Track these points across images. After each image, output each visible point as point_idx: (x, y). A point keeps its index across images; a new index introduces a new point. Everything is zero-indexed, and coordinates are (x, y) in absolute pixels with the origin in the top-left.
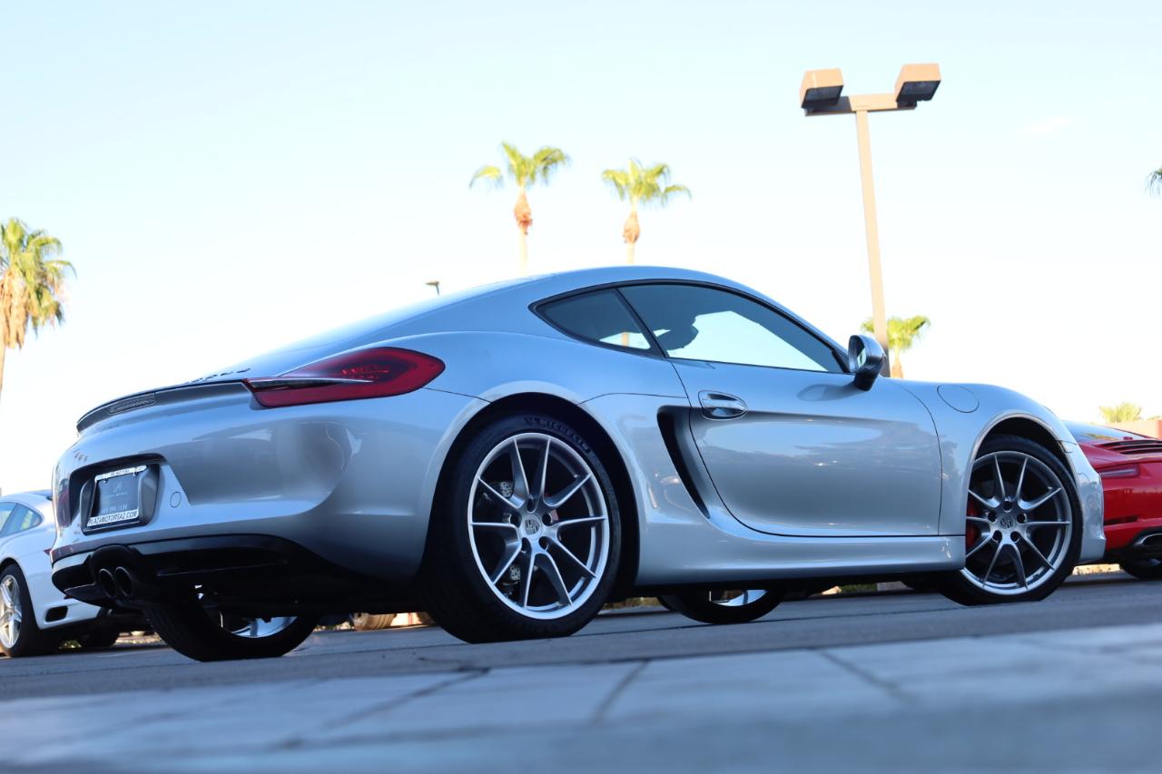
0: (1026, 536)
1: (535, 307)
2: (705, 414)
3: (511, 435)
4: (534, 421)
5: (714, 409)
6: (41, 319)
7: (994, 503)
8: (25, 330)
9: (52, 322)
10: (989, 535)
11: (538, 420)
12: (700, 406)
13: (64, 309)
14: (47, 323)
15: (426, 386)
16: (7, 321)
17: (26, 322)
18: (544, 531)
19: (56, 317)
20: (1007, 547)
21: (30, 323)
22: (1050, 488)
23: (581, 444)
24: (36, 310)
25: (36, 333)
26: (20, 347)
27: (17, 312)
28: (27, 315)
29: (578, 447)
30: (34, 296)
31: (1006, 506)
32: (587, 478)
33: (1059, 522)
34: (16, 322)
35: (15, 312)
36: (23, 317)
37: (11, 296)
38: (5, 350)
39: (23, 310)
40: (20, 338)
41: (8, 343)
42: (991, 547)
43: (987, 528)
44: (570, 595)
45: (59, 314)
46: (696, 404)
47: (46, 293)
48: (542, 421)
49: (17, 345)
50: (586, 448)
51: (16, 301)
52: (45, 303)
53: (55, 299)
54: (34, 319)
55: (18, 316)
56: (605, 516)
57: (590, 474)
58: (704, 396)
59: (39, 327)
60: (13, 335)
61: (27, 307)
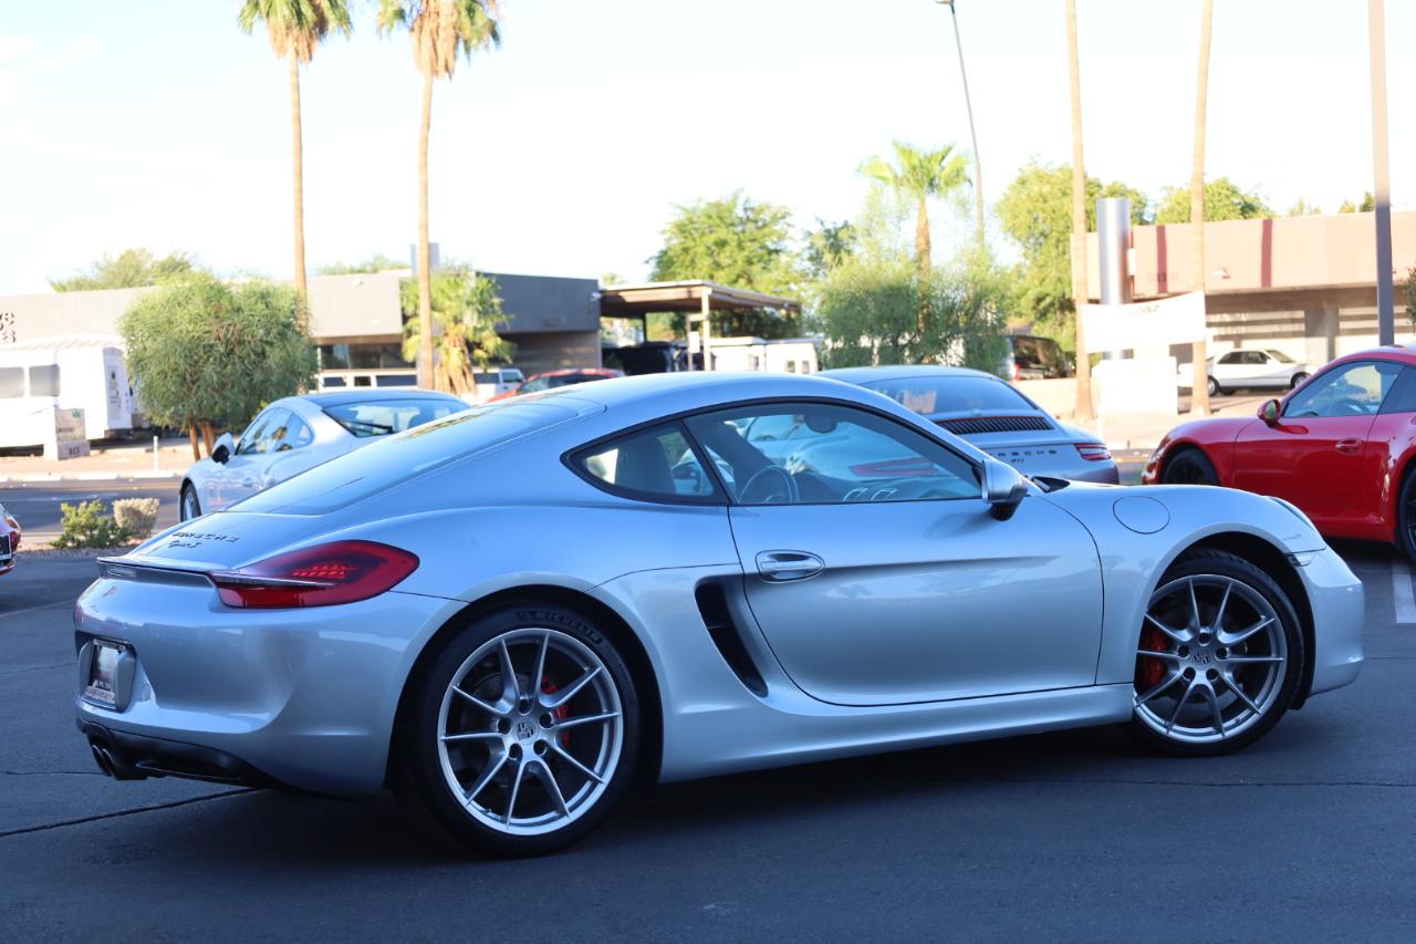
0: (1227, 676)
1: (568, 457)
2: (762, 579)
3: (498, 634)
4: (528, 616)
5: (775, 573)
6: (474, 42)
7: (1185, 636)
8: (455, 57)
9: (487, 47)
10: (1179, 673)
11: (533, 614)
12: (757, 571)
13: (501, 29)
14: (481, 47)
15: (396, 588)
16: (434, 45)
17: (455, 47)
18: (541, 734)
19: (491, 39)
20: (1201, 687)
21: (461, 45)
22: (1263, 617)
23: (589, 636)
24: (467, 32)
25: (469, 58)
26: (450, 77)
27: (446, 35)
28: (457, 37)
29: (587, 639)
30: (464, 13)
31: (1204, 638)
32: (598, 670)
33: (1273, 658)
34: (444, 47)
35: (442, 34)
36: (452, 41)
37: (438, 14)
38: (432, 81)
39: (452, 32)
40: (450, 65)
41: (435, 72)
42: (1180, 686)
43: (1175, 664)
44: (567, 806)
45: (495, 35)
46: (750, 568)
47: (479, 9)
48: (538, 615)
49: (447, 75)
50: (596, 639)
51: (443, 21)
52: (480, 20)
53: (491, 15)
54: (466, 42)
55: (446, 40)
56: (618, 713)
57: (601, 667)
58: (765, 558)
59: (472, 50)
60: (441, 63)
61: (457, 28)
